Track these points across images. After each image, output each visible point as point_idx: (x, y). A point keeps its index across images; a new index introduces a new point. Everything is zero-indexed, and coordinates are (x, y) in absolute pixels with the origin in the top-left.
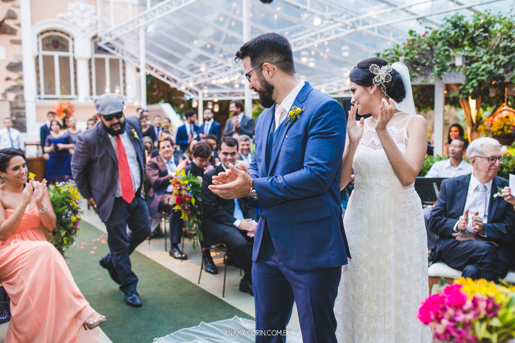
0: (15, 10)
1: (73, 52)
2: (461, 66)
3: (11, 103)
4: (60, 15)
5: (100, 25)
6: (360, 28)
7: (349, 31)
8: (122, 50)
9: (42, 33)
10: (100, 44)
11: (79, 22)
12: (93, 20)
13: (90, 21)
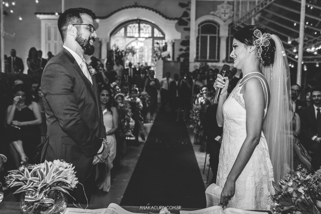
0: (188, 11)
1: (219, 34)
3: (182, 63)
4: (212, 12)
5: (235, 17)
9: (202, 23)
10: (234, 28)
11: (223, 16)
12: (231, 14)
13: (229, 15)
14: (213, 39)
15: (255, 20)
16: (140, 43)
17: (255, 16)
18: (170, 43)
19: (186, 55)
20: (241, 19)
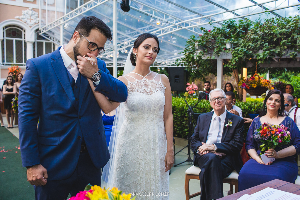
1: (25, 39)
2: (230, 49)
4: (18, 17)
5: (40, 23)
6: (184, 27)
7: (177, 29)
8: (53, 38)
9: (6, 27)
10: (40, 34)
11: (28, 21)
12: (37, 20)
13: (35, 21)
15: (64, 28)
17: (64, 24)
20: (48, 26)
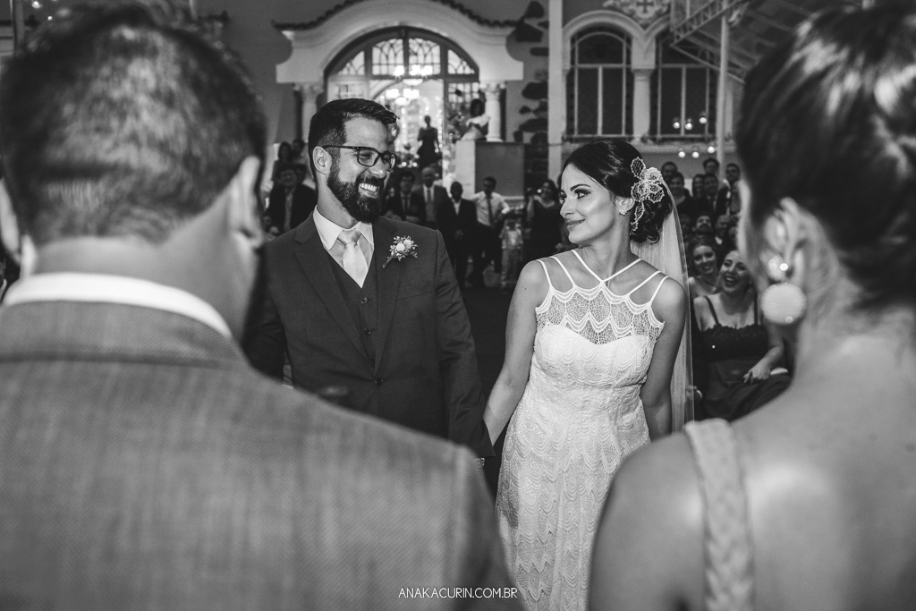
0: (542, 1)
1: (629, 62)
3: (527, 147)
4: (610, 2)
5: (673, 13)
8: (711, 55)
9: (580, 34)
10: (672, 45)
11: (639, 11)
12: (663, 5)
13: (657, 8)
14: (613, 78)
15: (730, 24)
16: (409, 90)
17: (729, 13)
18: (494, 92)
19: (539, 125)
20: (691, 20)
